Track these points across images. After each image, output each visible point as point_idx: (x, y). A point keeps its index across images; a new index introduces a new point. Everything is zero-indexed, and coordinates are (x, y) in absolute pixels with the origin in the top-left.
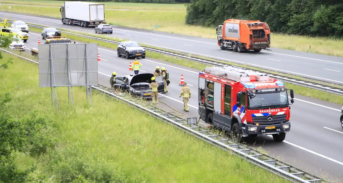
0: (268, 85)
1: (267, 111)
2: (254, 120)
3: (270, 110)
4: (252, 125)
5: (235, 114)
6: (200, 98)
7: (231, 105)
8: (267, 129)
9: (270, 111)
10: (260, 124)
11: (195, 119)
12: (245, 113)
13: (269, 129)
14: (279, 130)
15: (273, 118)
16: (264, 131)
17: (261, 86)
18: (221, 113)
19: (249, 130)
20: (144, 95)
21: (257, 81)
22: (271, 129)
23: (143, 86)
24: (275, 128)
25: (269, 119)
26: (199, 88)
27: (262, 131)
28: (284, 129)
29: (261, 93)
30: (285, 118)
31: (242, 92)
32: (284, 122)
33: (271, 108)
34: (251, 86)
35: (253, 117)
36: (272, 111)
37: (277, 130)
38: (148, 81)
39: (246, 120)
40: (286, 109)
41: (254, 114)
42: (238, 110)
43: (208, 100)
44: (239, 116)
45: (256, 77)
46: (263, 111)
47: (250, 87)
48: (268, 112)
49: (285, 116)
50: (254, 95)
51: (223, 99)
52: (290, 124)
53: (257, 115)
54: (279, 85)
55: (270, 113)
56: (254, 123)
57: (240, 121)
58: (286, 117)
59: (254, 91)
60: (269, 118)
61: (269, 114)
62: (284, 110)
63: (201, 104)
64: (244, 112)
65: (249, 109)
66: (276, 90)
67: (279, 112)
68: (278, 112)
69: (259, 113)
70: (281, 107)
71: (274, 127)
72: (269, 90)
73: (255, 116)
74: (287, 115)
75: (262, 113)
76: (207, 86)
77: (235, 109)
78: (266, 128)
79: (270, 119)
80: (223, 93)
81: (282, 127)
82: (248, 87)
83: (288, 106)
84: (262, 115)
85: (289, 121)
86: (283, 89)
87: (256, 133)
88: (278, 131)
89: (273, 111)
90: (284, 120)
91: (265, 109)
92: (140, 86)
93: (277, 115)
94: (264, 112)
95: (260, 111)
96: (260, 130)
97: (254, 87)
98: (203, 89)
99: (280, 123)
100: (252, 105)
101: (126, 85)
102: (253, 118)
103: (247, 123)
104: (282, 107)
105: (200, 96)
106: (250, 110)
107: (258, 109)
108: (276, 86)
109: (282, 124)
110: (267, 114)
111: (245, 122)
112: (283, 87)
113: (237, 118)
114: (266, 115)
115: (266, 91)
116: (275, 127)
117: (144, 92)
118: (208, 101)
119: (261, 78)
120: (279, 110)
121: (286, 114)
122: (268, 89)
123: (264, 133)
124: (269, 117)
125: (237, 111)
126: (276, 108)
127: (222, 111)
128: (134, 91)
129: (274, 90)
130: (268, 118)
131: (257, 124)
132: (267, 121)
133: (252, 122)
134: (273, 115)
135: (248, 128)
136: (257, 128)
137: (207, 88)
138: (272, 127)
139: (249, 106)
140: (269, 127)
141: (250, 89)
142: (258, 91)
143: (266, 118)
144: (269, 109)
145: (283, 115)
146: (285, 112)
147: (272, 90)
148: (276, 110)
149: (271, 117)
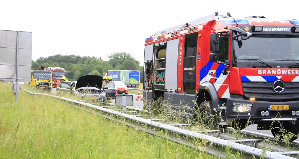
1: (273, 71)
2: (245, 90)
3: (279, 71)
4: (242, 100)
5: (205, 83)
6: (146, 78)
7: (195, 70)
8: (273, 109)
10: (257, 99)
12: (226, 76)
13: (276, 109)
14: (298, 113)
15: (286, 88)
16: (267, 113)
18: (177, 90)
19: (234, 110)
22: (280, 109)
24: (288, 109)
25: (277, 90)
26: (144, 63)
27: (263, 114)
29: (261, 33)
33: (282, 67)
35: (243, 82)
36: (284, 72)
37: (294, 113)
39: (228, 88)
41: (246, 76)
42: (212, 74)
43: (157, 76)
44: (213, 84)
46: (264, 72)
47: (238, 23)
51: (180, 64)
53: (252, 78)
55: (279, 77)
56: (247, 95)
57: (214, 96)
59: (247, 29)
60: (278, 87)
61: (278, 79)
63: (146, 87)
64: (225, 73)
65: (236, 66)
66: (294, 29)
67: (297, 75)
68: (295, 76)
69: (256, 74)
71: (286, 107)
73: (249, 82)
75: (264, 76)
76: (155, 54)
77: (203, 75)
78: (271, 108)
79: (279, 89)
80: (181, 54)
84: (264, 80)
87: (249, 116)
88: (295, 116)
89: (286, 74)
91: (269, 67)
92: (87, 90)
93: (293, 81)
94: (267, 72)
95: (260, 72)
96: (257, 111)
97: (246, 23)
98: (149, 61)
100: (240, 58)
102: (245, 85)
103: (230, 97)
105: (146, 74)
106: (237, 68)
107: (255, 67)
108: (292, 24)
110: (274, 77)
111: (226, 95)
113: (208, 89)
114: (270, 79)
115: (272, 29)
116: (288, 106)
118: (157, 78)
122: (276, 28)
123: (265, 117)
124: (277, 84)
125: (209, 77)
126: (291, 68)
127: (178, 87)
129: (288, 30)
130: (275, 87)
131: (252, 99)
132: (273, 92)
133: (242, 94)
134: (285, 82)
135: (233, 106)
136: (252, 107)
137: (156, 57)
138: (283, 105)
139: (236, 60)
140: (276, 106)
141: (239, 25)
142: (256, 29)
143: (272, 87)
144: (277, 68)
147: (284, 29)
148: (292, 71)
149: (282, 85)
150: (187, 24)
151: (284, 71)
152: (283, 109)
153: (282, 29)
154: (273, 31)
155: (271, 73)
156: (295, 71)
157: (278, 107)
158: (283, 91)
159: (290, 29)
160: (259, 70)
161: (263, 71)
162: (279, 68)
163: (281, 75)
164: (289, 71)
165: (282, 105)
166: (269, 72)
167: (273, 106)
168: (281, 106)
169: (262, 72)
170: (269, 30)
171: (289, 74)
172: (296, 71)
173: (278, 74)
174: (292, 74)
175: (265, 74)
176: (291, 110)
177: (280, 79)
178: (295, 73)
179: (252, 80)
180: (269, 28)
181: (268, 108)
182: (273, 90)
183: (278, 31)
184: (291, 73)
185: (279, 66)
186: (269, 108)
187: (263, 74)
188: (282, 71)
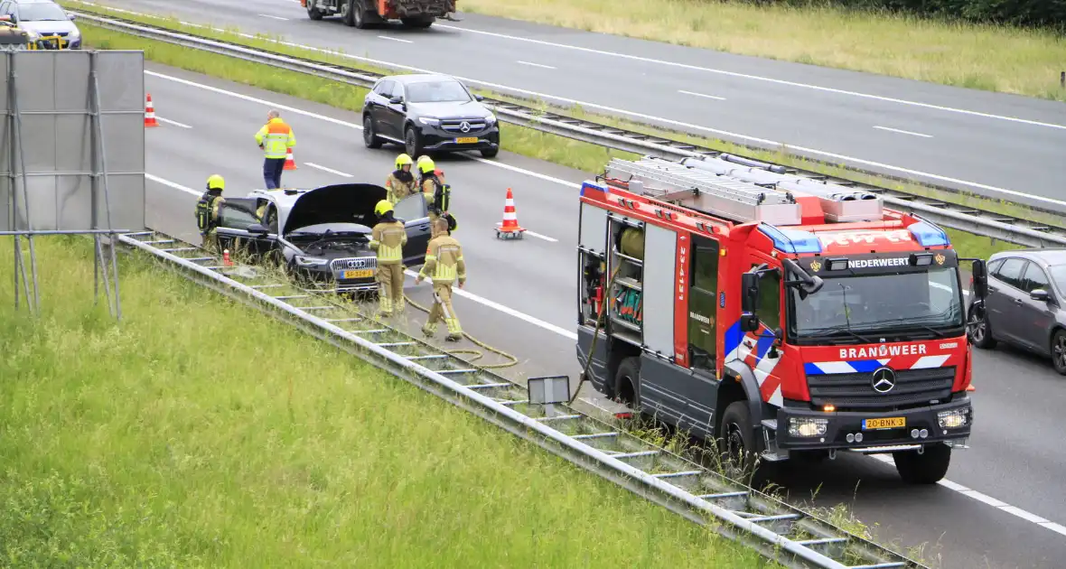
0: (876, 241)
1: (871, 350)
2: (814, 391)
3: (883, 350)
4: (807, 411)
5: (735, 361)
6: (585, 291)
7: (715, 325)
8: (872, 427)
9: (884, 354)
10: (838, 409)
11: (564, 382)
12: (774, 362)
13: (879, 427)
14: (924, 433)
15: (898, 384)
16: (859, 438)
17: (847, 243)
18: (674, 358)
19: (792, 431)
20: (345, 276)
21: (828, 221)
22: (887, 427)
23: (341, 236)
24: (904, 425)
25: (879, 387)
26: (580, 251)
27: (850, 438)
28: (945, 432)
29: (847, 273)
30: (948, 383)
31: (765, 267)
32: (943, 401)
33: (890, 341)
34: (803, 243)
35: (809, 375)
36: (895, 351)
37: (915, 433)
38: (361, 217)
39: (779, 389)
40: (954, 345)
41: (815, 364)
42: (748, 345)
43: (619, 300)
44: (752, 371)
45: (825, 206)
46: (852, 352)
47: (799, 249)
48: (875, 354)
49: (951, 372)
50: (818, 280)
51: (681, 298)
52: (970, 411)
53: (828, 367)
54: (926, 242)
55: (884, 362)
56: (816, 401)
57: (753, 395)
58: (952, 378)
59: (816, 266)
60: (882, 381)
61: (881, 366)
62: (944, 346)
63: (587, 320)
64: (773, 355)
65: (795, 343)
66: (913, 260)
67: (923, 355)
68: (918, 357)
69: (837, 358)
70: (933, 334)
71: (899, 422)
72: (883, 263)
73: (821, 374)
74: (959, 369)
75: (851, 361)
76: (613, 238)
77: (731, 345)
78: (867, 425)
79: (884, 386)
80: (682, 274)
81: (936, 420)
82: (789, 249)
83: (962, 333)
84: (852, 370)
85: (965, 395)
86: (940, 259)
87: (822, 445)
88: (919, 440)
89: (898, 353)
90: (946, 394)
91: (862, 342)
92: (329, 236)
93: (914, 367)
94: (857, 353)
95: (843, 353)
96: (838, 432)
97: (816, 249)
98: (597, 253)
99: (927, 404)
100: (804, 326)
101: (265, 234)
102: (812, 380)
103: (784, 404)
104: (938, 336)
105: (586, 283)
106: (796, 348)
107: (834, 344)
108: (914, 243)
109: (932, 408)
110: (873, 363)
111: (776, 399)
112: (943, 248)
113: (741, 379)
114: (866, 366)
115: (869, 263)
116: (904, 419)
117: (345, 266)
118: (619, 304)
119: (848, 212)
120: (922, 348)
121: (954, 367)
122: (878, 258)
123: (855, 444)
124: (879, 377)
125: (742, 351)
126: (909, 340)
127: (676, 351)
128: (302, 260)
130: (875, 383)
131: (829, 409)
132: (871, 393)
133: (807, 399)
134: (898, 371)
135: (790, 424)
136: (827, 425)
137: (614, 248)
138: (893, 419)
139: (794, 331)
140: (879, 420)
141: (799, 255)
142: (835, 266)
143: (869, 382)
144: (879, 342)
145: (942, 368)
146: (949, 356)
147: (894, 260)
148: (912, 346)
149: (889, 377)
150: (696, 191)
151: (895, 348)
152: (894, 426)
153: (889, 260)
154: (869, 266)
155: (867, 352)
156: (918, 348)
157: (882, 424)
158: (894, 389)
159: (907, 259)
160: (841, 350)
161: (851, 350)
162: (883, 343)
163: (888, 356)
164: (905, 349)
165: (891, 419)
166: (862, 353)
167: (872, 420)
168: (888, 419)
169: (848, 353)
170: (863, 266)
171: (904, 353)
172: (920, 346)
173: (881, 355)
174: (912, 353)
175: (855, 356)
176: (910, 427)
177: (886, 366)
178: (918, 351)
179: (826, 371)
180: (862, 261)
181: (861, 426)
182: (873, 389)
183: (881, 265)
184: (909, 351)
185: (884, 340)
186: (863, 426)
187: (851, 356)
188: (890, 348)
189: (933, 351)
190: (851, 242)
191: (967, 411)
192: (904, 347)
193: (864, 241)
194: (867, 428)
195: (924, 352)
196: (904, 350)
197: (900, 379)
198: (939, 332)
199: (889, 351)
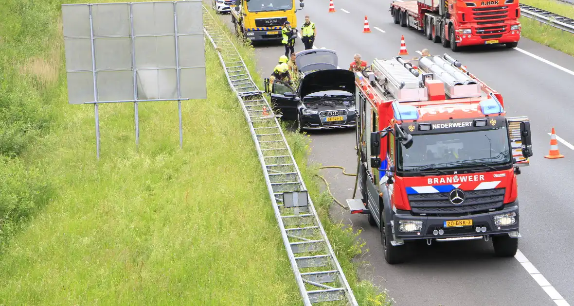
0: (455, 111)
1: (448, 179)
2: (413, 204)
3: (456, 178)
4: (410, 216)
8: (450, 226)
9: (456, 181)
10: (429, 215)
13: (455, 225)
14: (484, 229)
15: (466, 199)
16: (441, 232)
17: (435, 113)
20: (327, 120)
22: (459, 226)
24: (471, 224)
25: (454, 201)
27: (435, 233)
28: (499, 228)
29: (431, 132)
30: (501, 198)
32: (497, 209)
33: (461, 173)
34: (408, 114)
35: (409, 194)
36: (463, 179)
37: (478, 230)
38: (344, 87)
39: (395, 203)
40: (503, 175)
41: (413, 187)
46: (436, 180)
47: (404, 117)
48: (451, 181)
49: (502, 192)
50: (410, 137)
52: (518, 215)
53: (420, 189)
54: (487, 112)
55: (457, 186)
56: (415, 210)
57: (390, 205)
58: (503, 195)
59: (412, 128)
60: (455, 198)
61: (455, 188)
62: (496, 176)
65: (400, 175)
66: (475, 123)
67: (482, 181)
68: (479, 182)
69: (425, 184)
70: (488, 168)
71: (468, 223)
72: (455, 125)
73: (417, 194)
74: (508, 189)
75: (435, 186)
78: (447, 224)
79: (458, 201)
81: (493, 221)
82: (398, 118)
83: (510, 167)
84: (435, 191)
86: (493, 122)
87: (419, 236)
88: (481, 233)
89: (465, 181)
90: (500, 204)
91: (441, 174)
93: (477, 189)
94: (439, 181)
95: (430, 181)
96: (429, 229)
97: (414, 117)
99: (487, 211)
100: (407, 165)
102: (411, 198)
103: (397, 213)
104: (492, 170)
106: (401, 178)
107: (424, 176)
108: (480, 112)
109: (490, 213)
110: (450, 186)
111: (394, 208)
112: (498, 115)
114: (445, 189)
115: (446, 126)
116: (471, 221)
117: (328, 114)
119: (458, 92)
120: (482, 177)
121: (504, 188)
122: (452, 122)
123: (439, 236)
124: (454, 195)
126: (474, 172)
128: (305, 112)
129: (468, 124)
130: (452, 198)
131: (423, 215)
132: (450, 205)
133: (409, 209)
134: (465, 191)
135: (400, 224)
136: (422, 225)
138: (464, 221)
139: (400, 168)
140: (455, 222)
141: (404, 121)
142: (422, 128)
143: (447, 198)
144: (453, 174)
145: (495, 189)
146: (500, 182)
147: (463, 123)
148: (475, 176)
149: (460, 195)
150: (386, 80)
151: (464, 177)
152: (465, 225)
153: (459, 123)
154: (446, 127)
155: (445, 180)
156: (479, 177)
157: (457, 223)
158: (464, 202)
159: (471, 123)
160: (429, 179)
162: (456, 174)
163: (459, 182)
165: (462, 221)
166: (442, 180)
167: (450, 222)
168: (461, 221)
169: (433, 181)
170: (442, 127)
171: (470, 180)
172: (480, 176)
173: (454, 181)
174: (475, 180)
175: (438, 183)
176: (475, 225)
177: (458, 188)
178: (479, 178)
179: (420, 192)
180: (441, 125)
181: (443, 225)
182: (450, 203)
183: (454, 126)
184: (473, 179)
185: (456, 172)
186: (445, 225)
187: (435, 183)
188: (460, 177)
189: (488, 179)
190: (438, 112)
191: (515, 215)
192: (469, 177)
193: (447, 112)
194: (447, 226)
195: (483, 180)
196: (470, 179)
197: (467, 196)
198: (493, 167)
199: (460, 180)
